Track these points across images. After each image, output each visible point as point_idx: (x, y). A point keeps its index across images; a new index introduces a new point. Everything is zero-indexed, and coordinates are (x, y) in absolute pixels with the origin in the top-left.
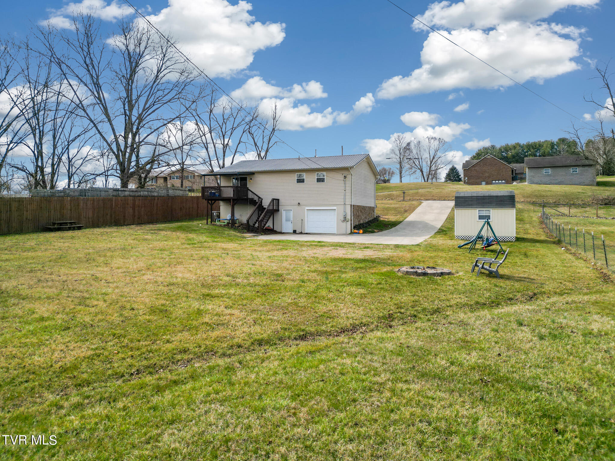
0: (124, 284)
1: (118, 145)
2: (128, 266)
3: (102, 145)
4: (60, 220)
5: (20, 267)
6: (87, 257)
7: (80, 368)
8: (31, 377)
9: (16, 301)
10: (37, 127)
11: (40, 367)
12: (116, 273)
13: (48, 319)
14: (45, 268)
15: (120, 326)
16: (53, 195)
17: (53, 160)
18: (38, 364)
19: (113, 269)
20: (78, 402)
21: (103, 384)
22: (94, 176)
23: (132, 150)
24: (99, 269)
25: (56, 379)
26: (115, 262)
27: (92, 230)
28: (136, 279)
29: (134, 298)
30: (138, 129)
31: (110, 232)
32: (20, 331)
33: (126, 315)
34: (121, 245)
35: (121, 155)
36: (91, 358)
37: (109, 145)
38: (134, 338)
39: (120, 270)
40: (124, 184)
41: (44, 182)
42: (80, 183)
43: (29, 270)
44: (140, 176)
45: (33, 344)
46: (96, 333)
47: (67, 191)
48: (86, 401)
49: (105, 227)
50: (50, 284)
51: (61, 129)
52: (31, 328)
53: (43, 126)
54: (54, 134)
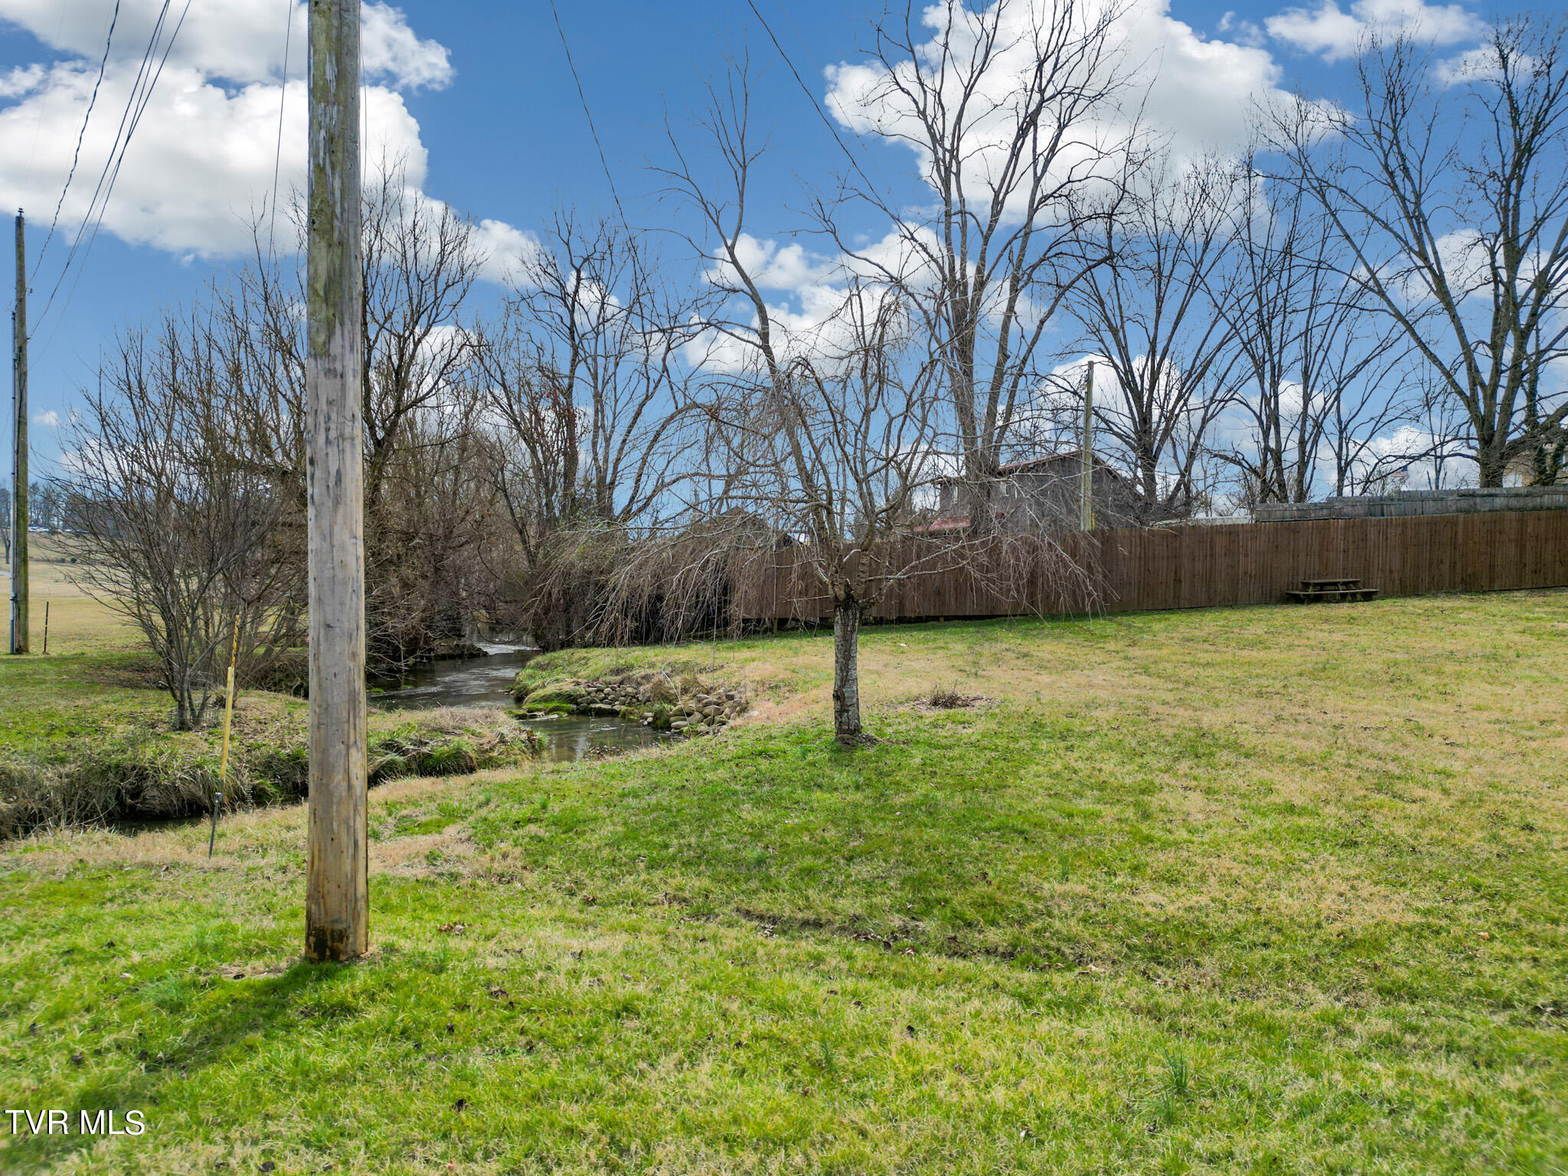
0: (1498, 753)
1: (1473, 371)
2: (1507, 704)
3: (1426, 378)
4: (1320, 575)
5: (1235, 681)
6: (1392, 671)
7: (1388, 950)
8: (1275, 937)
9: (1232, 758)
10: (1267, 357)
11: (1292, 919)
12: (1474, 723)
13: (1303, 812)
14: (1290, 690)
15: (1493, 867)
16: (1303, 516)
17: (1303, 431)
18: (1287, 912)
19: (1464, 708)
20: (1389, 1034)
21: (1452, 1010)
22: (1404, 463)
23: (1516, 381)
24: (1425, 704)
25: (1332, 960)
26: (1469, 691)
27: (1400, 602)
28: (1533, 744)
29: (1530, 799)
30: (1535, 315)
31: (1451, 608)
32: (1245, 827)
33: (1510, 840)
34: (1483, 646)
35: (1481, 395)
36: (1417, 934)
37: (1448, 375)
38: (1539, 910)
39: (1486, 714)
40: (1491, 477)
41: (1282, 486)
42: (1368, 481)
43: (1255, 690)
44: (1541, 450)
45: (1273, 865)
46: (1425, 870)
47: (1338, 505)
48: (1410, 1039)
49: (1435, 596)
50: (1303, 728)
51: (1321, 354)
52: (1268, 824)
53: (1280, 352)
54: (1306, 367)
